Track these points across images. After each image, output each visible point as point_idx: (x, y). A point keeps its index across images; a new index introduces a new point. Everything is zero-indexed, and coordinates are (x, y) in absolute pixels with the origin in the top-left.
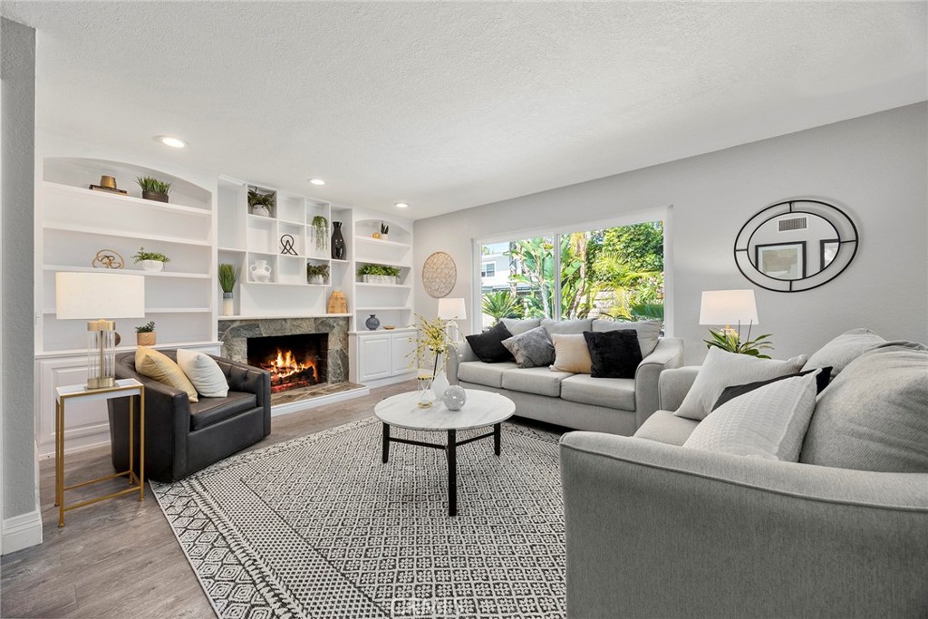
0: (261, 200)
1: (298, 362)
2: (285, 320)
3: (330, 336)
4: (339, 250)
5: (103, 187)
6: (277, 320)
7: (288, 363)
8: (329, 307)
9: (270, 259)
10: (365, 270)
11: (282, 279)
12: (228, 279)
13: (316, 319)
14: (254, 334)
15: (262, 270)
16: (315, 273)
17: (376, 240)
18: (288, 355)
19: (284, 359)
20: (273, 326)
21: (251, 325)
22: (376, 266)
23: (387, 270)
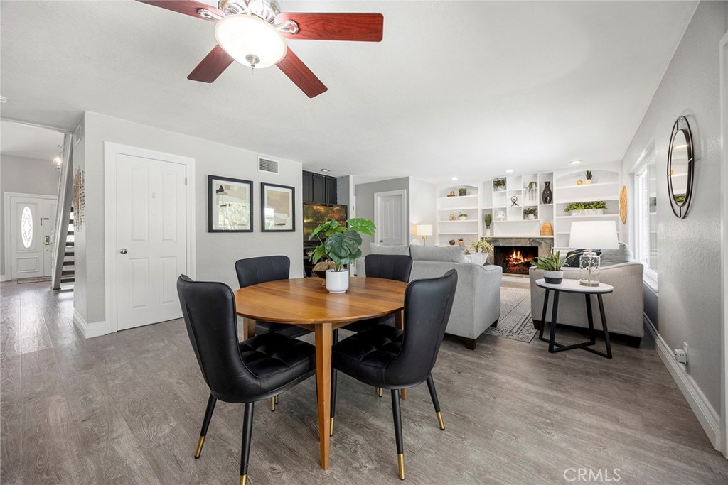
0: (500, 183)
1: (524, 257)
2: (511, 238)
3: (539, 249)
4: (547, 197)
5: (451, 195)
6: (508, 238)
7: (518, 257)
8: (542, 232)
9: (504, 210)
10: (571, 207)
11: (510, 218)
12: (488, 221)
13: (530, 238)
14: (497, 244)
15: (500, 216)
16: (528, 214)
17: (579, 186)
18: (519, 253)
19: (517, 255)
20: (505, 241)
21: (495, 240)
22: (577, 204)
23: (588, 205)
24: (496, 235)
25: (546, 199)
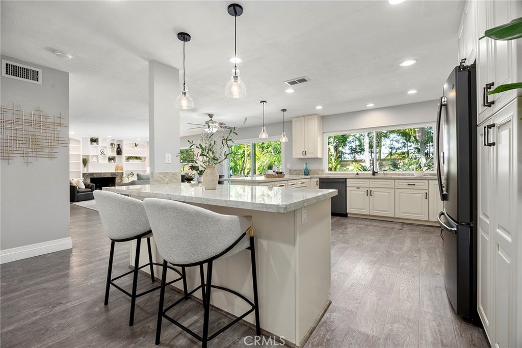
0: (94, 141)
2: (101, 173)
3: (116, 178)
4: (119, 152)
6: (99, 173)
8: (116, 170)
9: (97, 156)
10: (129, 158)
11: (101, 162)
12: (85, 162)
13: (111, 173)
14: (93, 177)
15: (95, 159)
16: (110, 160)
17: (133, 149)
20: (98, 175)
21: (92, 174)
22: (133, 157)
23: (137, 158)
24: (90, 171)
25: (119, 153)
